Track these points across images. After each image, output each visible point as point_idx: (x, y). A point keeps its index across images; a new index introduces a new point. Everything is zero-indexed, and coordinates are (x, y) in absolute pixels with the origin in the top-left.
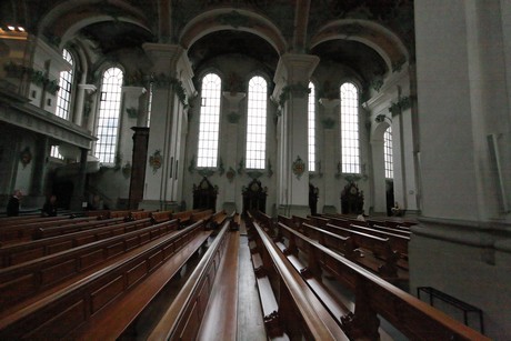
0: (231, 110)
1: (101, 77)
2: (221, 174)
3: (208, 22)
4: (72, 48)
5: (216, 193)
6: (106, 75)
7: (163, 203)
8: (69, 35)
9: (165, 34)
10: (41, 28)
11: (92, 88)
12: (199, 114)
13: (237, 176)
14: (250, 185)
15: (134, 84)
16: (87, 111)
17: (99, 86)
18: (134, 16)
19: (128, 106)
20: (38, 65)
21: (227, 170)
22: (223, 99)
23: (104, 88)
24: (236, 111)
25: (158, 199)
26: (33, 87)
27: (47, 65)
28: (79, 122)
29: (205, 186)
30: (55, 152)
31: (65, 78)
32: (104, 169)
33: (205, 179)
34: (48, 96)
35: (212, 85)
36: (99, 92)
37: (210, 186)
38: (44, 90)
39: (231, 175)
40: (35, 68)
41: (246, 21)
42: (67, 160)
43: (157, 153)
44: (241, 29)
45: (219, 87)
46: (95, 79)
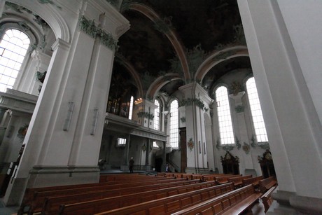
0: (237, 105)
1: (170, 106)
2: (238, 148)
3: (209, 63)
4: (158, 98)
5: (238, 162)
6: (172, 105)
7: (197, 169)
8: (156, 94)
9: (187, 80)
10: (147, 96)
11: (167, 112)
12: (217, 112)
13: (252, 149)
14: (264, 155)
15: (183, 105)
16: (166, 123)
17: (169, 111)
18: (176, 77)
19: (181, 117)
20: (147, 110)
21: (243, 144)
22: (230, 99)
23: (171, 111)
24: (241, 104)
25: (194, 166)
26: (145, 119)
27: (150, 108)
28: (163, 130)
29: (228, 157)
30: (155, 145)
31: (156, 112)
32: (174, 151)
33: (228, 152)
34: (150, 121)
35: (222, 93)
36: (169, 114)
37: (232, 157)
38: (149, 119)
39: (246, 148)
40: (146, 111)
41: (230, 53)
42: (160, 147)
43: (191, 140)
44: (228, 58)
45: (227, 93)
46: (167, 108)
